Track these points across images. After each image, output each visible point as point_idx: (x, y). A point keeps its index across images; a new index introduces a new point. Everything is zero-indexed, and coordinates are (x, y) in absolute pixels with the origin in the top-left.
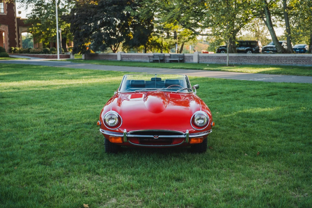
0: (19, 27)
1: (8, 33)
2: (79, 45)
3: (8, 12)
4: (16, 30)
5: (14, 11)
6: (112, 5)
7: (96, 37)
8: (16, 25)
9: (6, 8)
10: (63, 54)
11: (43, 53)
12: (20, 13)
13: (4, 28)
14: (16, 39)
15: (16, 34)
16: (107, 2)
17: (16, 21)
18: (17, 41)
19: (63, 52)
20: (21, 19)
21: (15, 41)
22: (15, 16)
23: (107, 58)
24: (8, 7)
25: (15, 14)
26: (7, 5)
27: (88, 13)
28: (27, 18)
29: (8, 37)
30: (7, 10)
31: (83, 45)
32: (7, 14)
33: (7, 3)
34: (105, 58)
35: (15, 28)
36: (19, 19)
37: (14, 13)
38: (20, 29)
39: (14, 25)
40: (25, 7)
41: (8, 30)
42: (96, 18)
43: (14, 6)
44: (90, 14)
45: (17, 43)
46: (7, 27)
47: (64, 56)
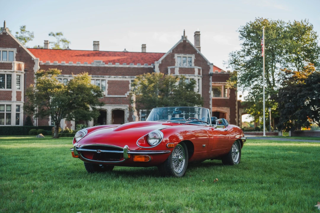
0: (240, 109)
1: (229, 115)
2: (284, 122)
3: (230, 96)
4: (237, 111)
5: (236, 95)
6: (317, 83)
7: (299, 113)
8: (237, 107)
9: (229, 93)
10: (272, 131)
11: (254, 131)
12: (241, 96)
13: (226, 110)
14: (236, 119)
15: (237, 115)
16: (312, 81)
17: (237, 103)
18: (237, 121)
19: (273, 130)
20: (241, 102)
21: (235, 121)
22: (236, 99)
23: (312, 135)
24: (230, 92)
25: (236, 98)
26: (230, 90)
27: (293, 91)
28: (245, 101)
29: (230, 118)
30: (230, 95)
31: (288, 122)
32: (230, 98)
33: (230, 88)
34: (310, 135)
35: (236, 109)
36: (239, 102)
37: (235, 96)
38: (240, 110)
39: (235, 107)
40: (242, 90)
41: (229, 112)
42: (299, 96)
43: (236, 91)
44: (294, 92)
45: (237, 123)
46: (229, 109)
47: (272, 133)
